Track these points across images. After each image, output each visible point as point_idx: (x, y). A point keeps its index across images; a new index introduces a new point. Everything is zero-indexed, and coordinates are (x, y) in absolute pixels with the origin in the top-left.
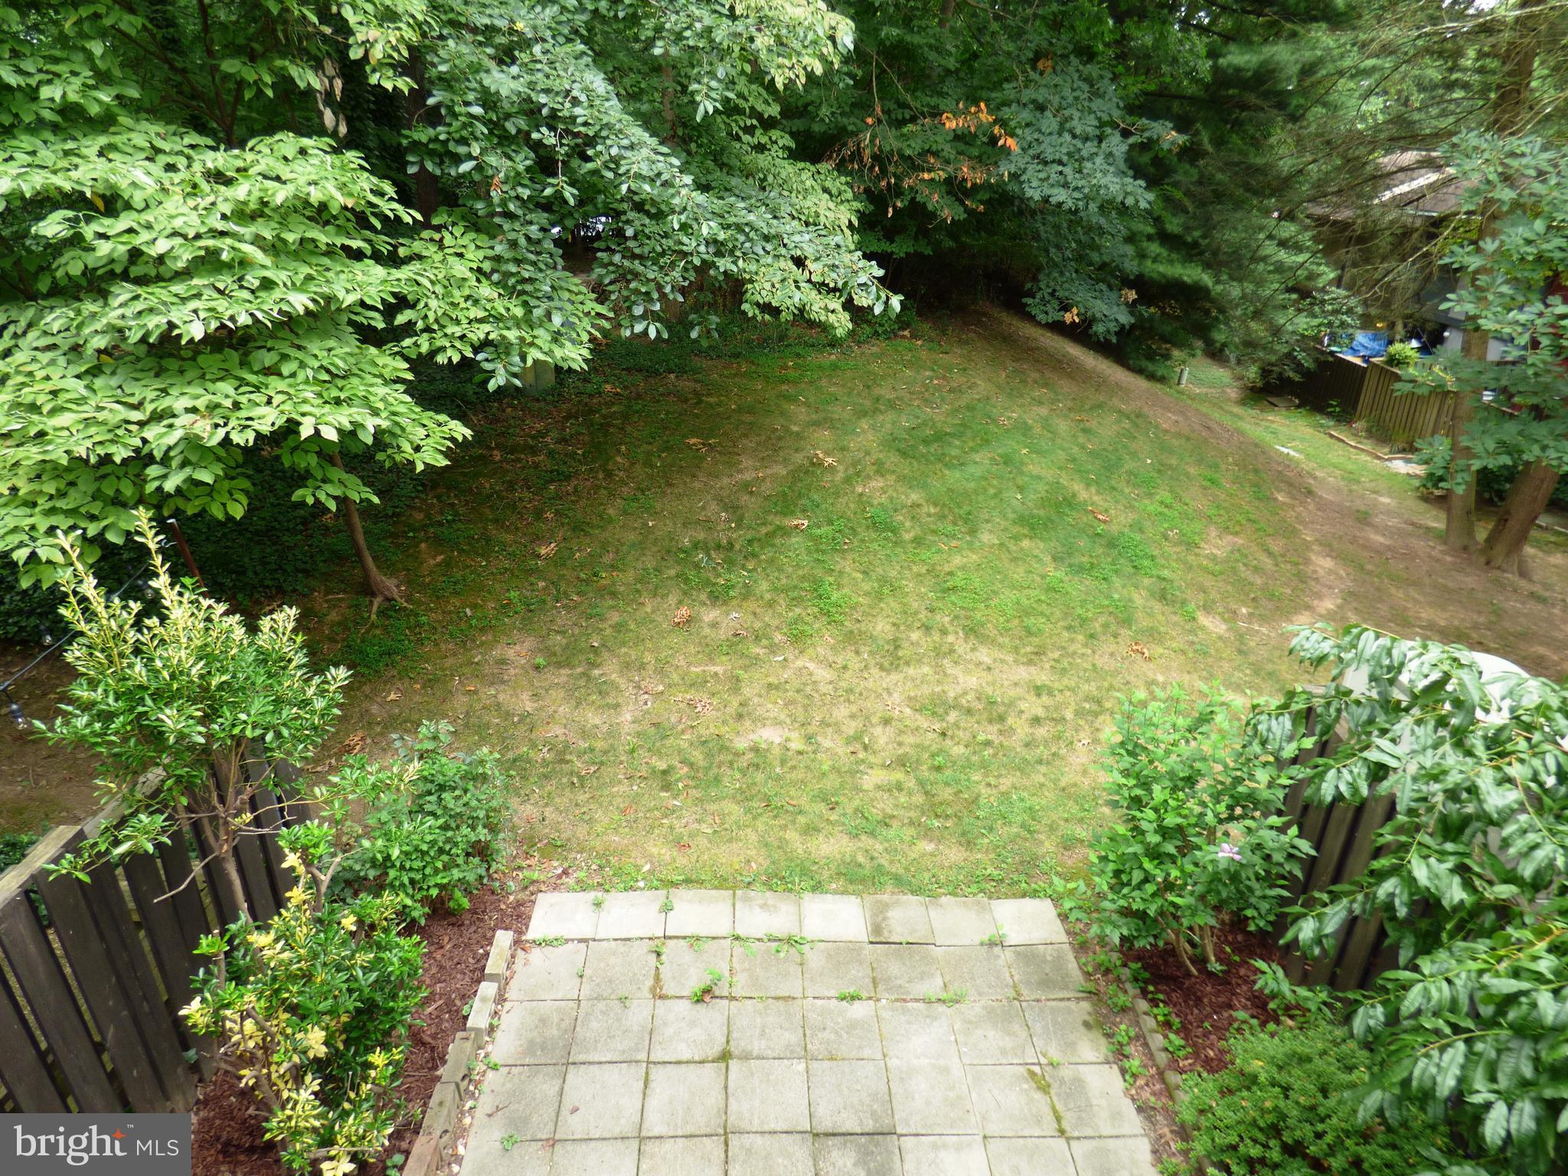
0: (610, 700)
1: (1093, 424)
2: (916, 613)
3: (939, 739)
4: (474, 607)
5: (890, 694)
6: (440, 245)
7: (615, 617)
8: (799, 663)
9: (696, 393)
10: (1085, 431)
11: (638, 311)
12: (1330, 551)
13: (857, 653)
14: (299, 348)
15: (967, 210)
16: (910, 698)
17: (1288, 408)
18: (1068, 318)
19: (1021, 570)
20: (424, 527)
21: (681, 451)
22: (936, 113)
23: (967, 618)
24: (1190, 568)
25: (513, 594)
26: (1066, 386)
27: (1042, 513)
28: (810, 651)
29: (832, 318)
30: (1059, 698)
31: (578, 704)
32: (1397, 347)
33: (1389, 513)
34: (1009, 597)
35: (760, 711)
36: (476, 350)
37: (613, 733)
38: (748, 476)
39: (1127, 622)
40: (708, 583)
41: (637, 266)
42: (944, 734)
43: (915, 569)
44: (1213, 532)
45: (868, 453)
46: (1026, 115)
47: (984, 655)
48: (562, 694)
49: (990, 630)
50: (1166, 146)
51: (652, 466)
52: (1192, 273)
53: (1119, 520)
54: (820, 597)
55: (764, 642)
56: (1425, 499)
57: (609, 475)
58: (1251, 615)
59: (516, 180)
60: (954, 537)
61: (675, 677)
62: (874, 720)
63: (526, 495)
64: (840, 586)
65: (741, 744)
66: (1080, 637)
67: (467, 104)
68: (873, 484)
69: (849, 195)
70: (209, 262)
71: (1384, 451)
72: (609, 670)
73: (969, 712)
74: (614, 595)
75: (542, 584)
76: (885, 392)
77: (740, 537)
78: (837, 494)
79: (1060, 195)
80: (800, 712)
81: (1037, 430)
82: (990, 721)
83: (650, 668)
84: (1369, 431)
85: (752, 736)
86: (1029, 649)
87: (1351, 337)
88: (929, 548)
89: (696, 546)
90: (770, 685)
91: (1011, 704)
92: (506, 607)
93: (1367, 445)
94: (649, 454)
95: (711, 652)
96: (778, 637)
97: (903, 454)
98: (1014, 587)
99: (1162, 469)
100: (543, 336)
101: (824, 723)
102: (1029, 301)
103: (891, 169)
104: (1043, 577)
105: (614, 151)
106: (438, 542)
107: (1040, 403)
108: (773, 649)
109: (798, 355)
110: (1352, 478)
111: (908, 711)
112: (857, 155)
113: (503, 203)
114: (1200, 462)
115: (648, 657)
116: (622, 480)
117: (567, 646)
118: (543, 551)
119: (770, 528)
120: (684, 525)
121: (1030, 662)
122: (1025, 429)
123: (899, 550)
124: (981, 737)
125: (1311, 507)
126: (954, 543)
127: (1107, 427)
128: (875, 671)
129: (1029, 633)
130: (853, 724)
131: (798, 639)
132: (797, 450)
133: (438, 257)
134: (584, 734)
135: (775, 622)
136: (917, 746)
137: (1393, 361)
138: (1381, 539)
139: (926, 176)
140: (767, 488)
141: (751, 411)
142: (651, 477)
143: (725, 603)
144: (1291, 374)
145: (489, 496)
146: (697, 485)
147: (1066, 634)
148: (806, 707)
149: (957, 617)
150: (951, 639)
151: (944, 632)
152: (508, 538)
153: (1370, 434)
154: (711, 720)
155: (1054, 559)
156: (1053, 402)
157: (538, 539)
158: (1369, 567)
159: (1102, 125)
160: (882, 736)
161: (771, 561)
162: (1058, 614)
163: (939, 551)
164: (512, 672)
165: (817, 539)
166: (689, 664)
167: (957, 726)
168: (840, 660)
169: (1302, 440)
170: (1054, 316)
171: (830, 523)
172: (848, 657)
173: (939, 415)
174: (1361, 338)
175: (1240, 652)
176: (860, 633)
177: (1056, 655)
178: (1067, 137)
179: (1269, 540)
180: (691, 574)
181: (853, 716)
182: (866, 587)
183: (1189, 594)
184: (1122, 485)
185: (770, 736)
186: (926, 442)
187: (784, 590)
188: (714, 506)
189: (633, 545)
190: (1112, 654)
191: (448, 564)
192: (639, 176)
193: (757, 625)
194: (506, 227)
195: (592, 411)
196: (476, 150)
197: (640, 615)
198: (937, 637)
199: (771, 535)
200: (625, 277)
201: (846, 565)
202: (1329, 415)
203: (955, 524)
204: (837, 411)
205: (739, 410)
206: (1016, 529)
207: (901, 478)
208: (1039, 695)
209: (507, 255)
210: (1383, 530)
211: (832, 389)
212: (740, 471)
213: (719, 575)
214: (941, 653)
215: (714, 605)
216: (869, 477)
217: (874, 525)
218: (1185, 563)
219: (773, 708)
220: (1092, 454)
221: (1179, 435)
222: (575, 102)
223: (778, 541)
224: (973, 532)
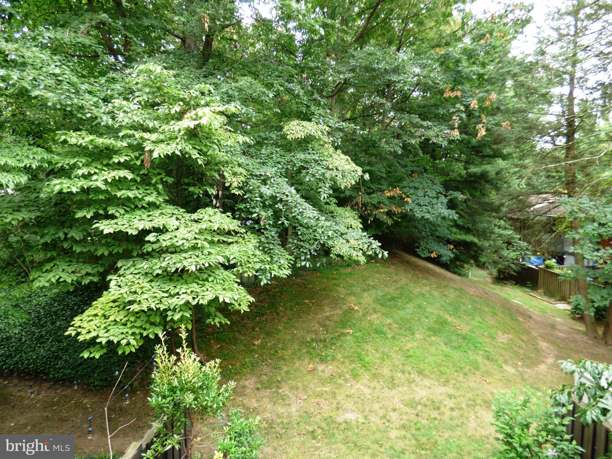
0: (287, 402)
1: (446, 293)
2: (398, 366)
3: (416, 417)
4: (232, 365)
5: (394, 399)
6: (244, 239)
7: (285, 369)
8: (357, 386)
9: (304, 284)
10: (444, 295)
11: (303, 258)
12: (545, 339)
13: (378, 382)
14: (213, 272)
15: (394, 220)
16: (401, 400)
17: (511, 285)
18: (432, 255)
19: (433, 348)
20: (213, 334)
21: (302, 305)
22: (383, 191)
23: (417, 367)
24: (495, 347)
25: (247, 360)
26: (433, 279)
27: (436, 326)
28: (360, 381)
29: (359, 259)
30: (458, 399)
31: (275, 404)
32: (548, 262)
33: (562, 324)
34: (431, 359)
35: (345, 406)
36: (257, 271)
37: (289, 416)
38: (328, 314)
39: (477, 369)
40: (318, 355)
41: (302, 243)
42: (417, 415)
43: (394, 348)
44: (500, 333)
45: (369, 305)
46: (412, 191)
47: (427, 382)
48: (268, 400)
49: (427, 372)
50: (460, 200)
51: (293, 310)
52: (470, 238)
53: (465, 329)
54: (361, 360)
55: (343, 378)
56: (574, 319)
57: (278, 314)
58: (523, 365)
59: (268, 218)
60: (406, 336)
61: (311, 393)
62: (390, 409)
63: (248, 321)
64: (368, 356)
65: (340, 420)
66: (461, 375)
67: (256, 197)
68: (373, 316)
69: (357, 217)
70: (194, 248)
71: (552, 301)
72: (285, 390)
73: (425, 406)
74: (284, 360)
75: (257, 356)
76: (370, 282)
77: (329, 336)
78: (361, 321)
79: (427, 216)
80: (360, 406)
81: (427, 295)
82: (434, 409)
83: (301, 389)
84: (545, 293)
85: (343, 417)
86: (443, 380)
87: (529, 258)
88: (398, 340)
89: (312, 340)
90: (347, 395)
91: (440, 402)
92: (243, 365)
93: (546, 298)
94: (291, 306)
95: (323, 382)
96: (348, 376)
97: (382, 305)
98: (432, 355)
99: (475, 309)
100: (276, 267)
101: (370, 411)
102: (418, 250)
103: (368, 208)
104: (442, 351)
105: (301, 210)
106: (218, 340)
107: (426, 286)
108: (346, 380)
109: (337, 270)
110: (543, 311)
111: (401, 406)
112: (357, 204)
113: (265, 225)
114: (488, 306)
115: (299, 385)
116: (282, 316)
117: (268, 381)
118: (256, 343)
119: (338, 333)
120: (307, 332)
121: (444, 385)
122: (423, 295)
123: (387, 341)
124: (432, 416)
125: (532, 322)
126: (407, 338)
127: (452, 294)
128: (386, 389)
129: (442, 373)
130: (382, 411)
131: (355, 376)
132: (344, 304)
133: (243, 242)
134: (279, 416)
135: (345, 370)
136: (408, 420)
137: (547, 267)
138: (562, 335)
139: (382, 211)
140: (335, 318)
141: (324, 290)
142: (293, 315)
143: (326, 363)
144: (513, 273)
145: (235, 322)
146: (310, 317)
147: (456, 374)
148: (362, 404)
149: (413, 367)
150: (413, 376)
151: (410, 373)
152: (243, 338)
153: (545, 294)
154: (326, 410)
155: (445, 344)
156: (431, 285)
157: (253, 338)
158: (561, 346)
159: (438, 193)
160: (394, 416)
161: (341, 346)
162: (451, 366)
163: (402, 342)
164: (248, 391)
165: (357, 337)
166: (316, 387)
167: (421, 411)
168: (372, 385)
169: (520, 297)
170: (427, 255)
171: (360, 331)
172: (374, 384)
173: (391, 290)
174: (533, 258)
175: (523, 380)
176: (379, 374)
177: (454, 382)
178: (427, 197)
179: (521, 336)
180: (312, 351)
181: (381, 408)
182: (378, 356)
183: (497, 357)
184: (462, 315)
185: (350, 416)
186: (389, 300)
187: (347, 357)
188: (317, 325)
189: (289, 341)
190: (475, 382)
191: (221, 348)
192: (309, 218)
193: (339, 371)
194: (265, 233)
195: (269, 291)
196: (257, 210)
197: (295, 367)
198: (407, 375)
199: (339, 336)
200: (298, 247)
201: (368, 347)
202: (528, 287)
203: (406, 331)
204: (355, 290)
205: (320, 290)
206: (428, 333)
207: (383, 314)
208: (451, 398)
209: (266, 241)
210: (562, 331)
211: (352, 282)
212: (325, 312)
213: (322, 352)
214: (410, 382)
215: (322, 363)
216: (371, 314)
217: (377, 332)
218: (493, 345)
219: (349, 405)
220: (449, 304)
221: (477, 296)
222: (287, 196)
223: (342, 338)
224: (413, 334)
